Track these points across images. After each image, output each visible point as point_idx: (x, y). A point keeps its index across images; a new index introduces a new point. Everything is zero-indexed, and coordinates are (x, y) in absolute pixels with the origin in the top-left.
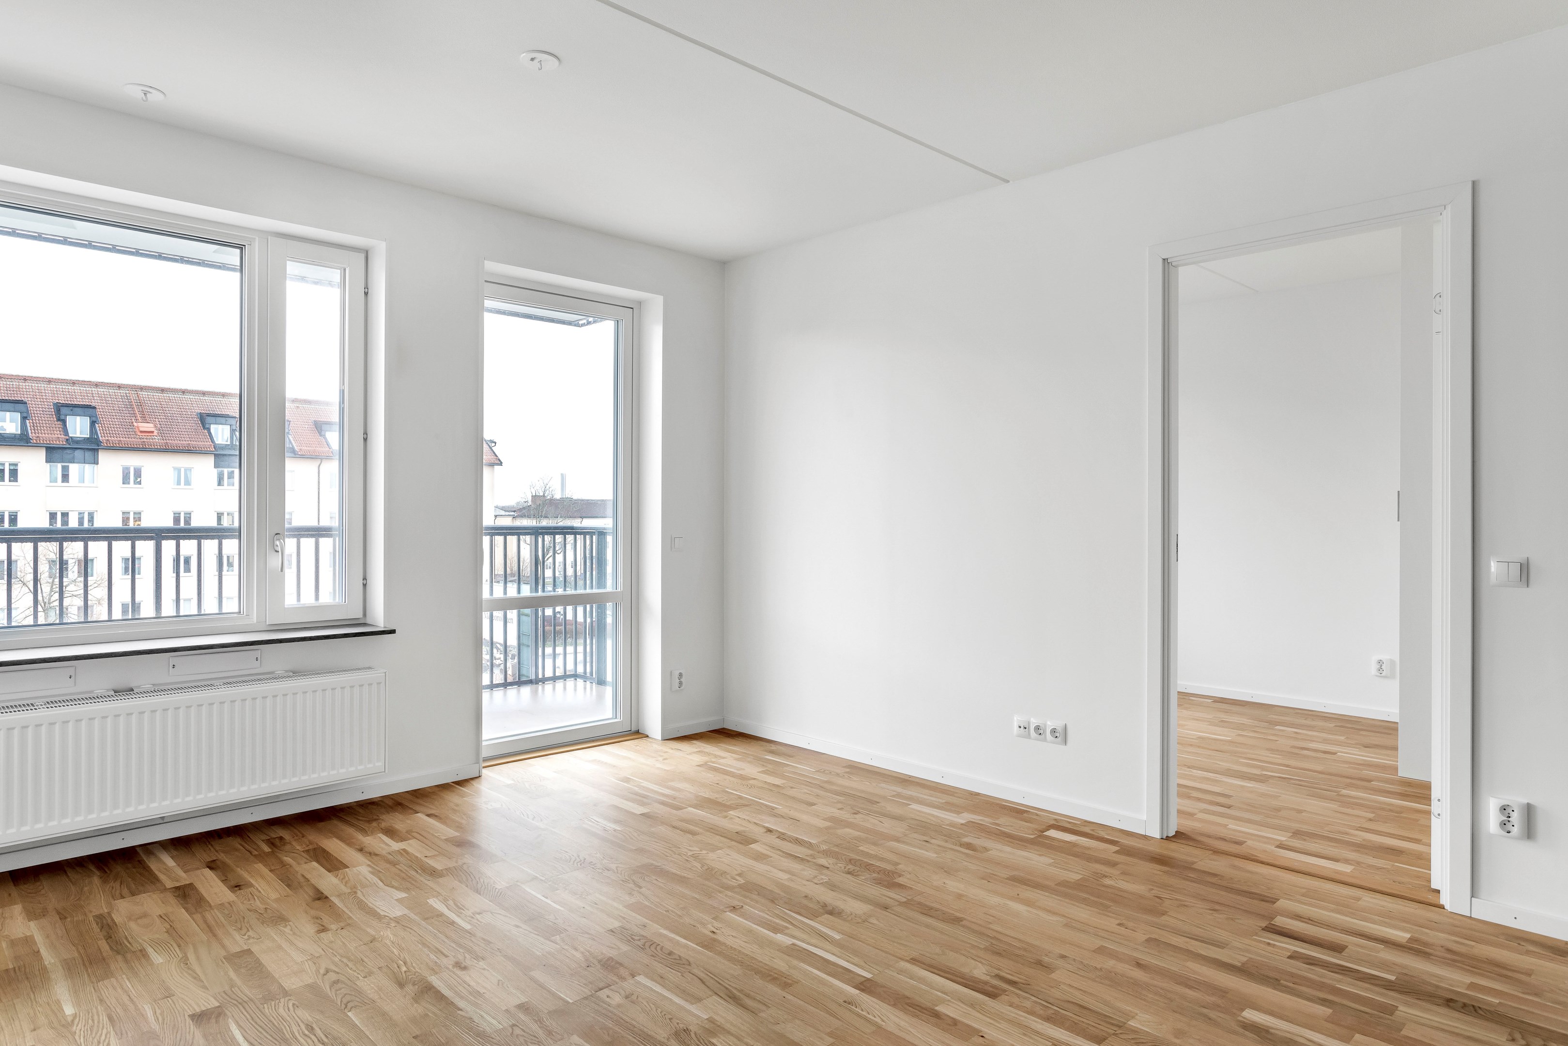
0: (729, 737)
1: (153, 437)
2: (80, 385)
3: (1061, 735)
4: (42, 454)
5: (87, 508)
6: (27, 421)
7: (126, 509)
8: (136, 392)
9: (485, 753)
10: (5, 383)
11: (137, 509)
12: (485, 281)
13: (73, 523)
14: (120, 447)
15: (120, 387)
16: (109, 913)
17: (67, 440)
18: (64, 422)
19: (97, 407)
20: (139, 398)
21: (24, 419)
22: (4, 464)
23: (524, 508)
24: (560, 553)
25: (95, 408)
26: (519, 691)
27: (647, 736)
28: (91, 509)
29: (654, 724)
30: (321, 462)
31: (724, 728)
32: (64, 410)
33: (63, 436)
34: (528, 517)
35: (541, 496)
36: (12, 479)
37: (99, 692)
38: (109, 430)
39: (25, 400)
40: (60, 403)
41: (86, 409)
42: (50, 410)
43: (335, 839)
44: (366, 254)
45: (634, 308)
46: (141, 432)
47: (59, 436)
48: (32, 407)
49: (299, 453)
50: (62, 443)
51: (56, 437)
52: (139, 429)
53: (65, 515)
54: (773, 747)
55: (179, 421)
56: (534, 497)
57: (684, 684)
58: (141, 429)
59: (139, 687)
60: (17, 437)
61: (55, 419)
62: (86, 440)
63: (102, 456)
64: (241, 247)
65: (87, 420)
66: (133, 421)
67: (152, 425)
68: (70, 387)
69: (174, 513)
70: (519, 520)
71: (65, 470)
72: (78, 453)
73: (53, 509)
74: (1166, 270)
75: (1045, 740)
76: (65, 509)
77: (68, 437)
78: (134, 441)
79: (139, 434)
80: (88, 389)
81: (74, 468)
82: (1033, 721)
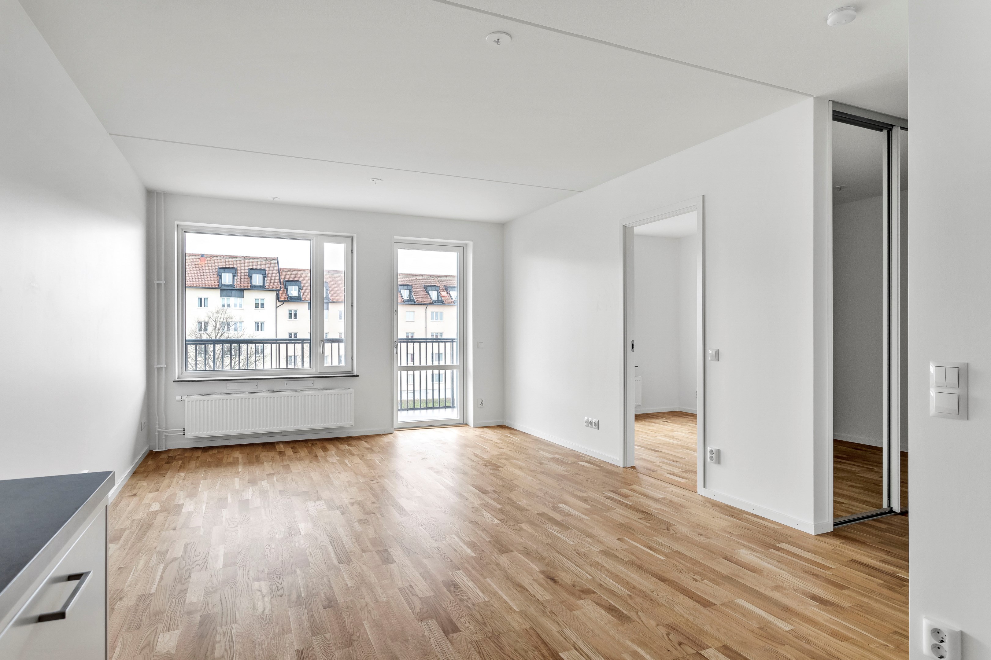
0: (501, 428)
3: (597, 425)
6: (301, 290)
9: (395, 426)
10: (292, 272)
12: (394, 242)
16: (260, 455)
19: (329, 282)
21: (299, 289)
22: (292, 311)
26: (445, 410)
27: (469, 426)
29: (471, 422)
30: (427, 306)
31: (504, 425)
36: (295, 317)
37: (264, 391)
39: (300, 280)
43: (332, 445)
44: (352, 238)
45: (464, 247)
48: (302, 283)
49: (417, 302)
54: (515, 432)
57: (484, 405)
59: (275, 390)
60: (297, 298)
64: (311, 240)
74: (625, 229)
75: (593, 427)
82: (590, 419)
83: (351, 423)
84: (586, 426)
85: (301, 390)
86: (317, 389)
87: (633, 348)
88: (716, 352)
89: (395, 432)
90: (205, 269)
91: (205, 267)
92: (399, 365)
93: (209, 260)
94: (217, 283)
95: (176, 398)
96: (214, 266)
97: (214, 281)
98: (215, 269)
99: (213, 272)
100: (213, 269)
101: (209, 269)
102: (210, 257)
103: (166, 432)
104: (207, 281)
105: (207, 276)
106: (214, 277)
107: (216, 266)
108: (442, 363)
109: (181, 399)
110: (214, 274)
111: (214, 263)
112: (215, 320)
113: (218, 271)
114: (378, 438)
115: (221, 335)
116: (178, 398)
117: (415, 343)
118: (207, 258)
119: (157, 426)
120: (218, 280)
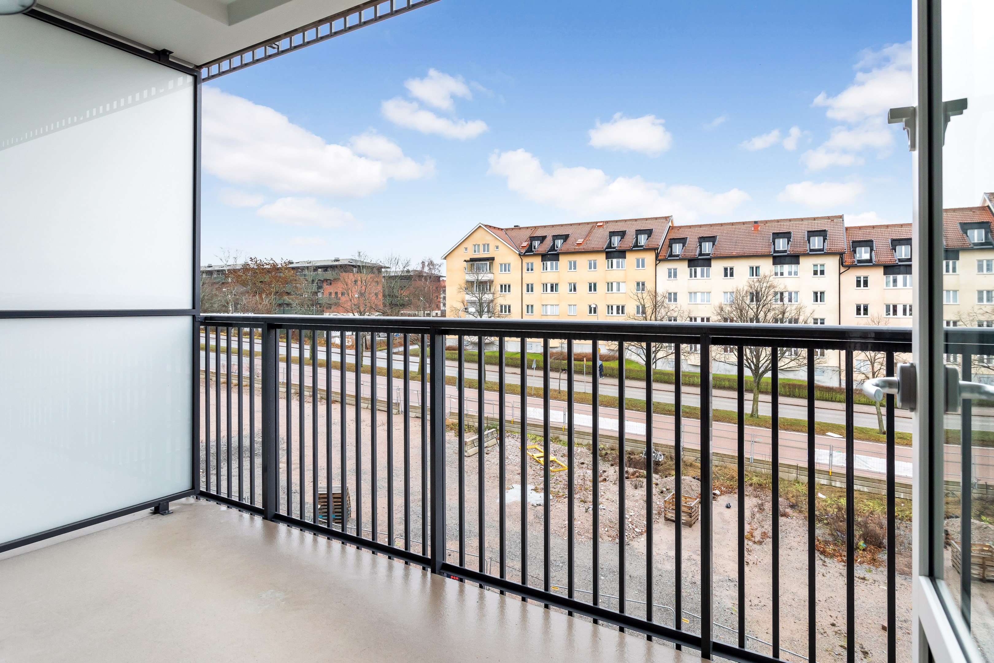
4: (881, 270)
17: (895, 261)
18: (895, 250)
21: (872, 251)
22: (860, 278)
33: (893, 259)
36: (865, 286)
39: (873, 240)
42: (889, 243)
48: (876, 244)
50: (891, 263)
51: (888, 260)
60: (868, 262)
61: (891, 249)
71: (895, 281)
73: (888, 302)
81: (899, 277)
96: (768, 233)
97: (767, 248)
98: (768, 236)
99: (767, 239)
101: (762, 236)
102: (764, 223)
105: (760, 244)
106: (767, 244)
107: (771, 232)
110: (768, 241)
111: (768, 229)
113: (771, 238)
120: (771, 247)
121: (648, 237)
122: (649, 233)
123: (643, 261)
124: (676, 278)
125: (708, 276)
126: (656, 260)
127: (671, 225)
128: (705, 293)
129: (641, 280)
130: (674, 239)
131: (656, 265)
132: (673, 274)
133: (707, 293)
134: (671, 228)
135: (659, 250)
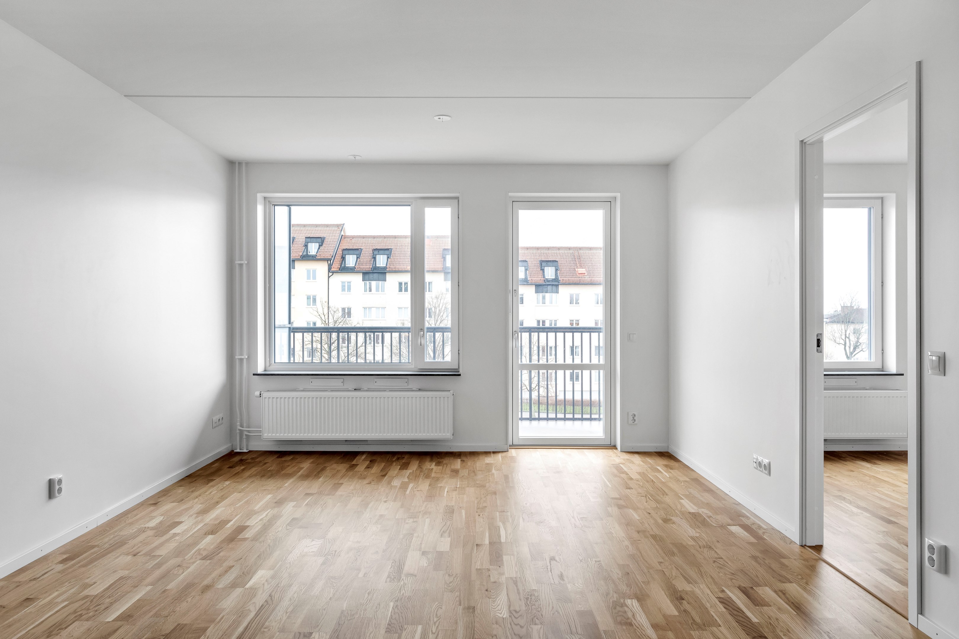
1: (585, 277)
2: (551, 250)
4: (533, 288)
5: (553, 318)
6: (528, 271)
7: (572, 319)
8: (577, 251)
9: (513, 442)
11: (577, 319)
13: (547, 325)
14: (569, 283)
15: (570, 249)
17: (544, 280)
18: (543, 270)
19: (559, 261)
20: (578, 254)
21: (526, 270)
23: (834, 316)
24: (866, 351)
25: (557, 262)
27: (616, 449)
28: (556, 319)
29: (618, 444)
31: (667, 453)
32: (543, 264)
33: (543, 278)
34: (837, 323)
35: (849, 307)
36: (520, 302)
38: (564, 274)
39: (527, 260)
40: (542, 260)
41: (553, 263)
42: (538, 264)
45: (611, 202)
46: (579, 274)
47: (541, 278)
48: (530, 263)
50: (542, 282)
51: (538, 279)
52: (578, 272)
53: (544, 322)
55: (598, 266)
56: (843, 308)
58: (579, 272)
61: (540, 269)
62: (553, 280)
63: (561, 288)
65: (553, 269)
66: (575, 268)
67: (584, 269)
68: (547, 251)
69: (595, 321)
70: (830, 325)
71: (544, 298)
72: (549, 288)
73: (539, 319)
75: (761, 473)
76: (544, 319)
77: (545, 279)
78: (576, 280)
79: (578, 275)
80: (555, 251)
81: (547, 295)
82: (760, 459)
83: (449, 434)
84: (755, 468)
85: (390, 390)
86: (412, 390)
87: (818, 346)
88: (939, 357)
89: (510, 450)
90: (430, 251)
91: (430, 249)
92: (520, 362)
93: (434, 241)
94: (441, 266)
95: (255, 394)
96: (438, 248)
97: (438, 264)
98: (439, 251)
99: (438, 254)
100: (438, 251)
101: (434, 251)
102: (435, 238)
103: (249, 431)
104: (431, 264)
105: (432, 259)
106: (439, 259)
107: (441, 248)
108: (577, 361)
109: (261, 395)
110: (439, 256)
111: (439, 244)
112: (434, 306)
113: (442, 253)
114: (481, 457)
115: (440, 323)
116: (257, 393)
117: (575, 334)
118: (433, 240)
119: (238, 424)
120: (442, 263)
121: (320, 246)
122: (321, 241)
123: (314, 272)
124: (350, 292)
125: (383, 290)
126: (329, 271)
127: (343, 234)
128: (380, 308)
129: (311, 293)
130: (346, 249)
131: (329, 277)
132: (346, 288)
133: (382, 308)
134: (343, 238)
135: (332, 261)
